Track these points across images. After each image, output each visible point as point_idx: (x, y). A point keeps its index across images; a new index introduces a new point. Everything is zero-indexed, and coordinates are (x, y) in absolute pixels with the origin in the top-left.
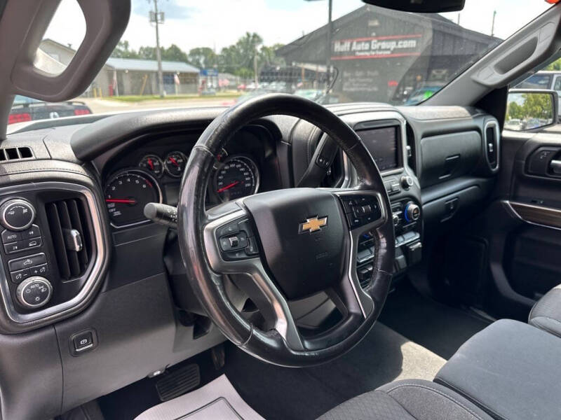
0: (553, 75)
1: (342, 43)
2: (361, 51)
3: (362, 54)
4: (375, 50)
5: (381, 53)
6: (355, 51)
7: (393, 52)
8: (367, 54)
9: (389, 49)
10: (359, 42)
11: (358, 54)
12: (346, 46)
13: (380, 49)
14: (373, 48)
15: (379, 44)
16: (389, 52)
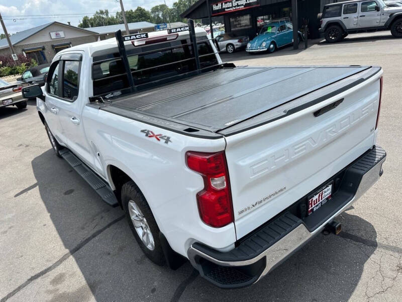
0: (342, 4)
1: (217, 5)
2: (228, 8)
3: (228, 10)
4: (235, 7)
5: (238, 8)
6: (224, 9)
7: (245, 6)
8: (232, 9)
9: (243, 5)
10: (226, 3)
11: (226, 10)
12: (219, 6)
13: (238, 6)
14: (234, 5)
15: (237, 2)
16: (243, 7)
